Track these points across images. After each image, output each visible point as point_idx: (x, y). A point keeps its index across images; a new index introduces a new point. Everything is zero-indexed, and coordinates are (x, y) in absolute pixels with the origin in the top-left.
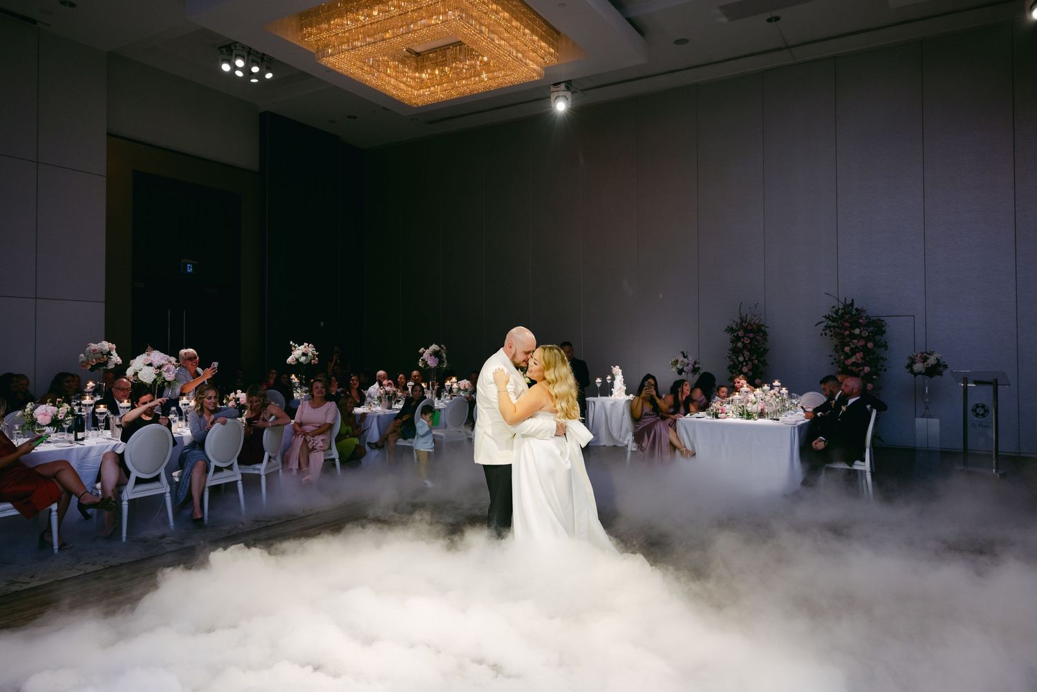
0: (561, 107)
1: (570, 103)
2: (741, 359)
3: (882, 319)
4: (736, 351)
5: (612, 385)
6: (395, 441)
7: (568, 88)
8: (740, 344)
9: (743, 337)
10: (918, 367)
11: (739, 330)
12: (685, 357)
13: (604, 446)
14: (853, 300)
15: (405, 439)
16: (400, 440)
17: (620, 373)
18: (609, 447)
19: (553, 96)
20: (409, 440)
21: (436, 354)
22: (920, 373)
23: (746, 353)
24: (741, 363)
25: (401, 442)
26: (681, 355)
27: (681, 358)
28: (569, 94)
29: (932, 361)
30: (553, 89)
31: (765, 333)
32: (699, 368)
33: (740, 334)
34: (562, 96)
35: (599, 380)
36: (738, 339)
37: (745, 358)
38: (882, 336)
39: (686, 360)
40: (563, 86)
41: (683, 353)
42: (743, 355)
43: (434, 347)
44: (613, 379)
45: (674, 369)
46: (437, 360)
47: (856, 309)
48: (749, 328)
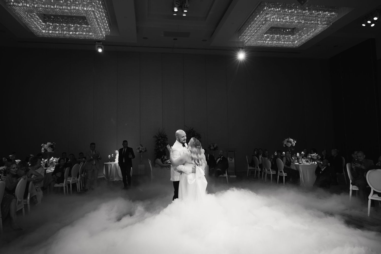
0: (100, 50)
1: (103, 50)
2: (160, 147)
3: (200, 134)
4: (158, 144)
5: (114, 157)
6: (54, 185)
7: (103, 45)
8: (159, 142)
9: (161, 139)
10: (212, 148)
11: (159, 137)
12: (142, 146)
13: (116, 181)
14: (193, 128)
15: (59, 183)
16: (57, 184)
17: (118, 153)
18: (118, 181)
19: (97, 46)
20: (60, 184)
21: (51, 146)
22: (213, 150)
23: (162, 145)
24: (160, 148)
25: (57, 185)
26: (140, 146)
27: (141, 147)
28: (103, 46)
29: (215, 146)
30: (96, 43)
31: (167, 138)
32: (146, 150)
33: (160, 138)
34: (100, 47)
35: (109, 156)
36: (159, 140)
37: (161, 146)
38: (200, 139)
39: (142, 147)
40: (101, 43)
41: (141, 145)
42: (161, 145)
43: (49, 143)
44: (115, 155)
45: (139, 151)
46: (52, 149)
47: (194, 131)
48: (163, 136)
